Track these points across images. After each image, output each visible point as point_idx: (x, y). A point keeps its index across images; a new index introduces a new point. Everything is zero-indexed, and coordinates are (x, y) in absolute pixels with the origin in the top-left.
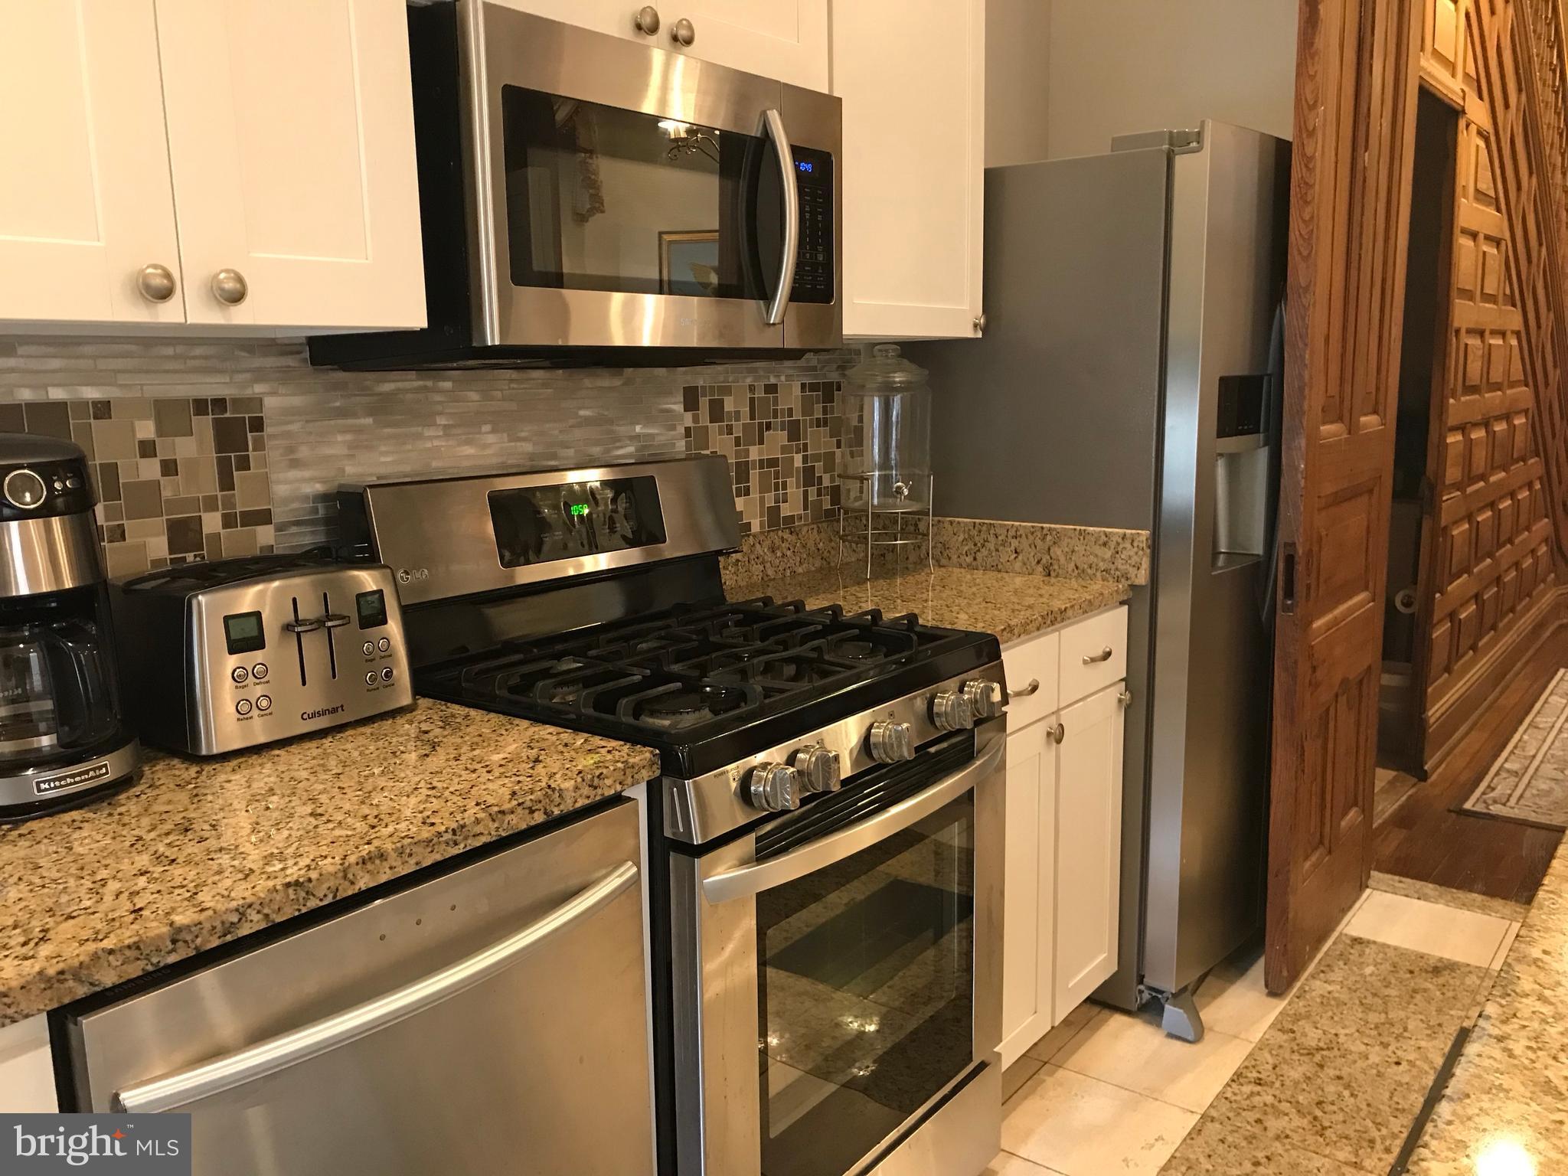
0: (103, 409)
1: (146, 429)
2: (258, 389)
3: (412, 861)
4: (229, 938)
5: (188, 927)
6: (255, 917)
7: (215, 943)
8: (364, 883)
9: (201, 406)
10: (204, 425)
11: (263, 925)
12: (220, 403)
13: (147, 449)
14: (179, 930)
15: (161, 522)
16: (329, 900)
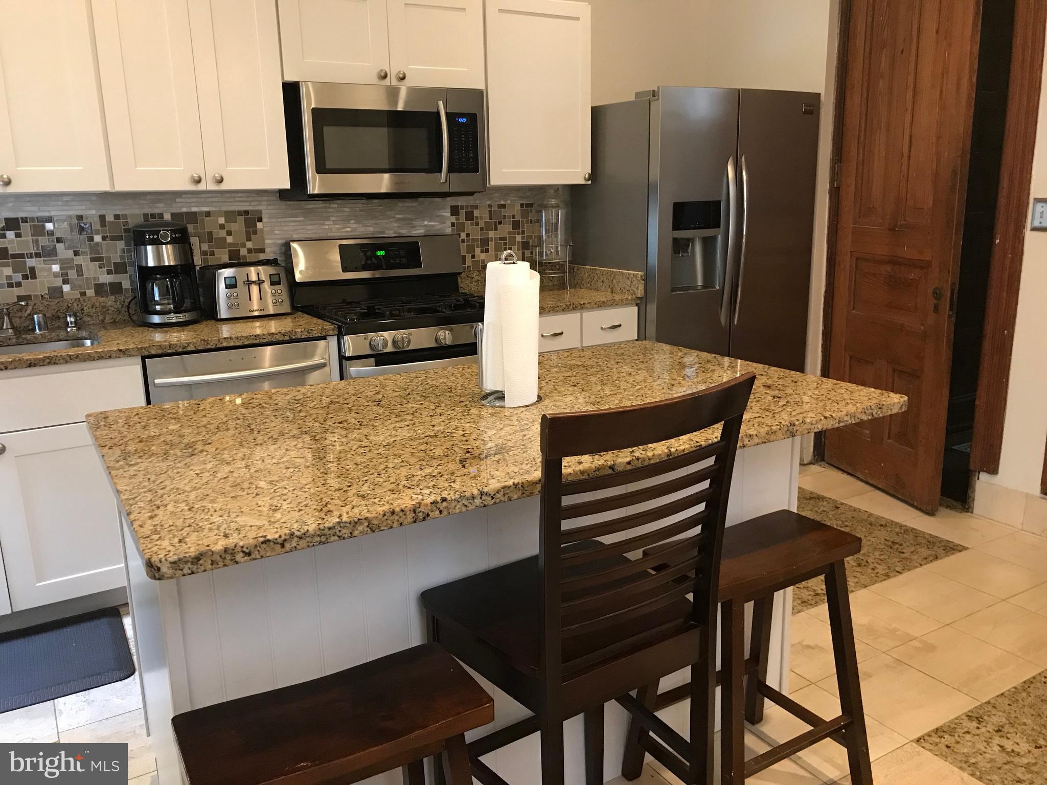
0: (208, 214)
1: (222, 221)
2: (260, 208)
3: (241, 341)
4: (185, 350)
6: (192, 346)
7: (180, 350)
8: (225, 344)
9: (240, 213)
10: (241, 219)
11: (194, 349)
12: (247, 212)
13: (222, 227)
15: (227, 250)
16: (214, 347)
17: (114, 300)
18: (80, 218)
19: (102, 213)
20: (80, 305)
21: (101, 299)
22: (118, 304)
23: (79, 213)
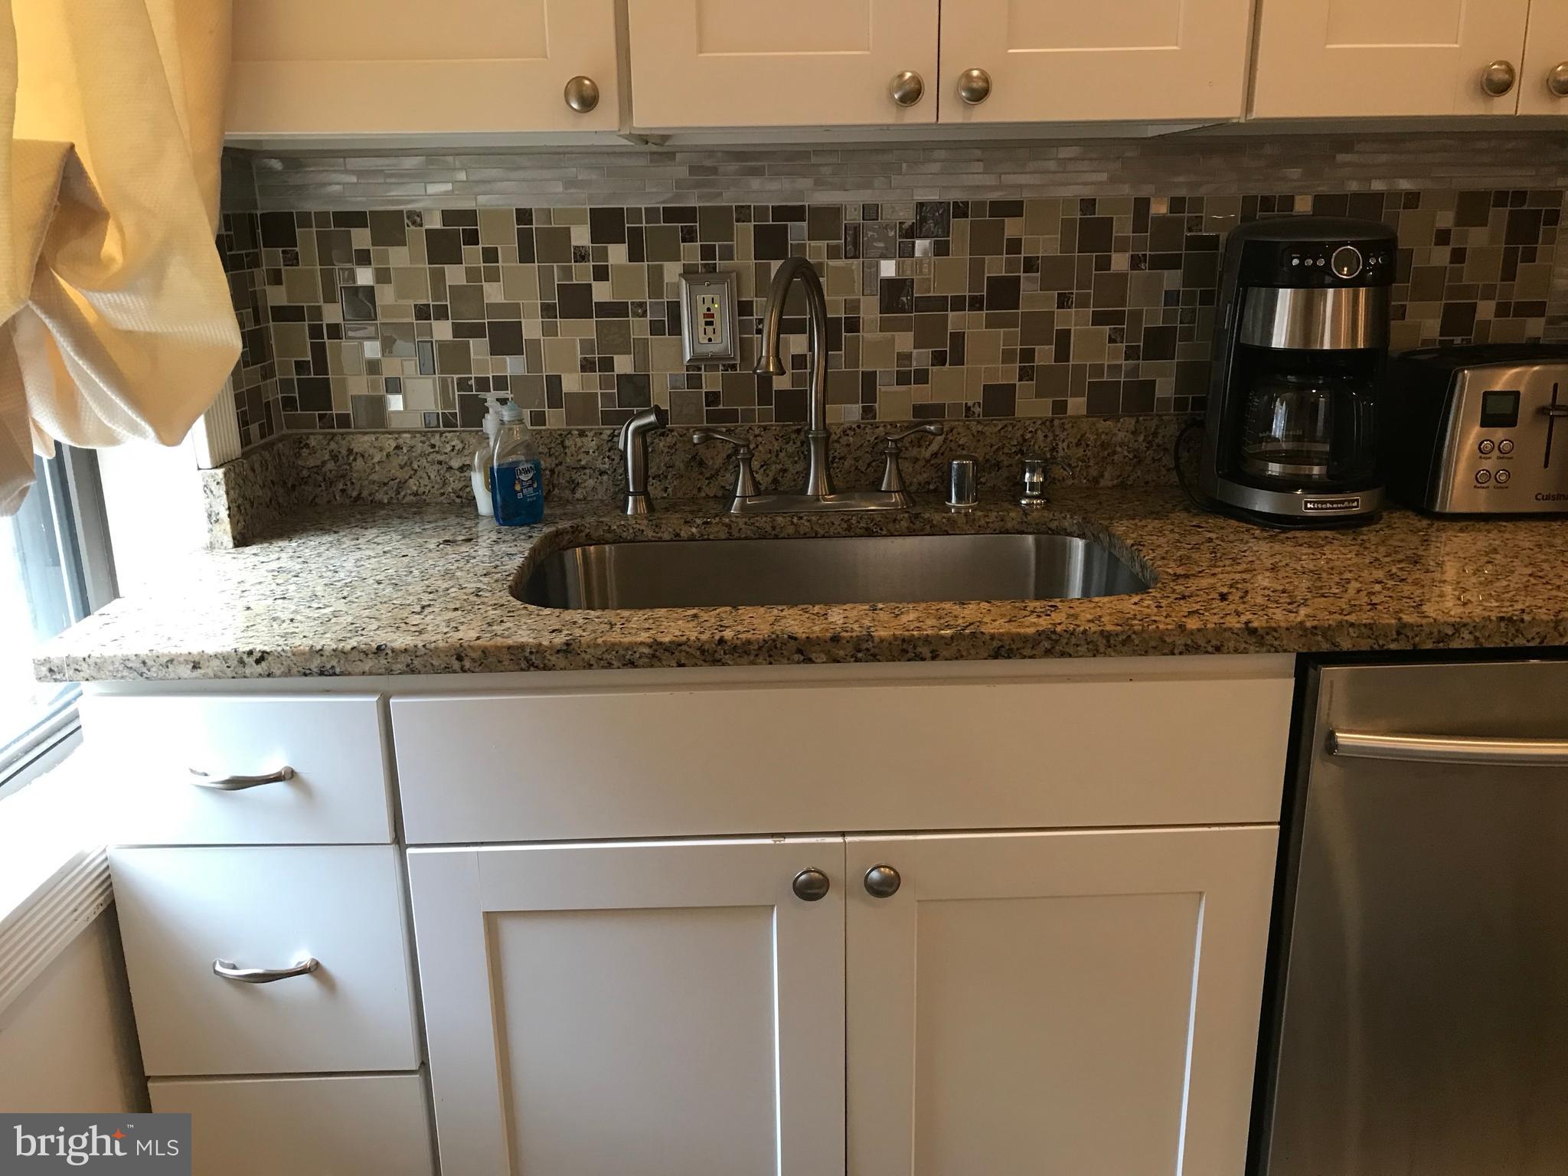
0: (1412, 199)
1: (1445, 219)
5: (1412, 625)
9: (1502, 198)
10: (1500, 216)
11: (1471, 645)
12: (1520, 196)
13: (1443, 237)
14: (1405, 625)
15: (1438, 306)
17: (1132, 427)
18: (1088, 204)
19: (1143, 194)
20: (1051, 437)
21: (1103, 425)
22: (1141, 438)
23: (1087, 192)
